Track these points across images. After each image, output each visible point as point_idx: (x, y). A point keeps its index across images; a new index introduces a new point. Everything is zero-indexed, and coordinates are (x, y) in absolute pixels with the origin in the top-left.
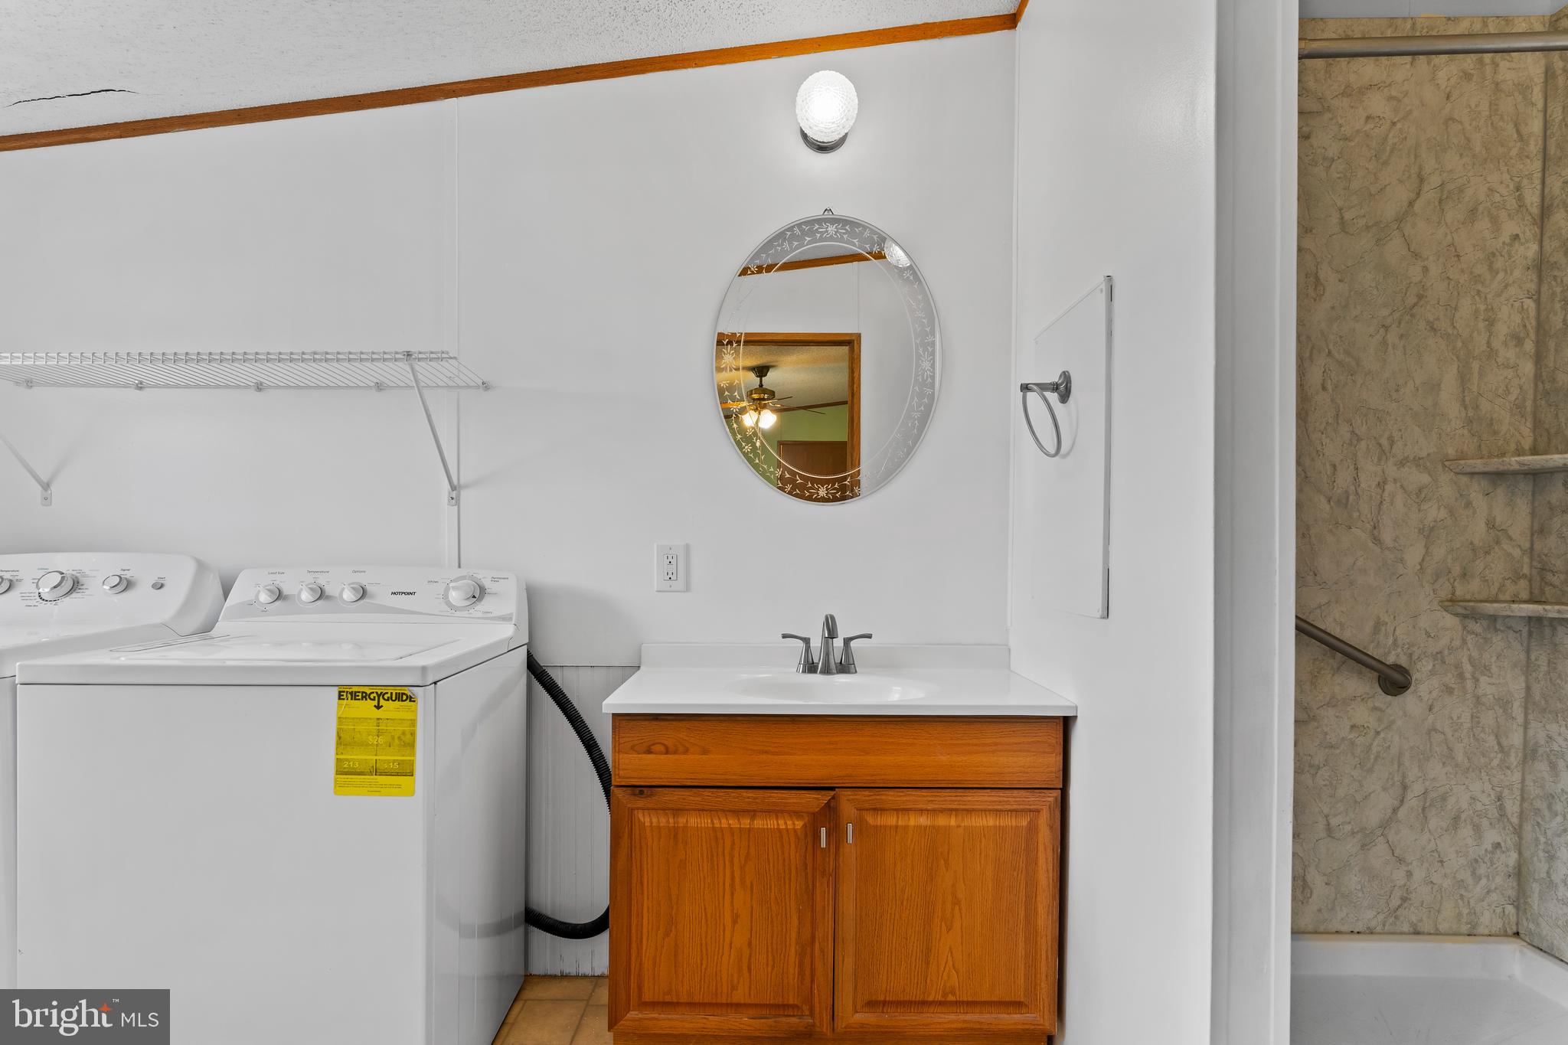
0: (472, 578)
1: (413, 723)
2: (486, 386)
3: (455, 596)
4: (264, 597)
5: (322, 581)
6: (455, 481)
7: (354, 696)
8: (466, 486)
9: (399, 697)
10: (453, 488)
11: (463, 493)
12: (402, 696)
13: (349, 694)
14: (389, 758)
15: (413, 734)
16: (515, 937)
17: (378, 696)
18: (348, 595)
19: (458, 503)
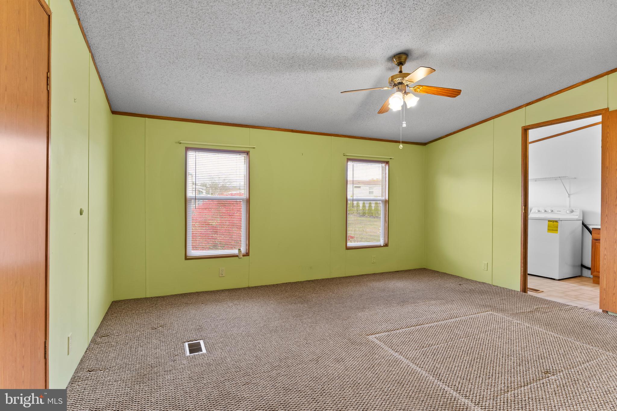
0: (571, 209)
1: (558, 225)
2: (575, 178)
3: (568, 212)
4: (537, 211)
5: (546, 209)
6: (569, 194)
7: (550, 221)
8: (572, 194)
9: (556, 222)
10: (569, 195)
11: (571, 196)
12: (556, 221)
13: (549, 221)
14: (555, 229)
15: (558, 226)
16: (579, 269)
17: (553, 221)
18: (550, 211)
19: (570, 197)
